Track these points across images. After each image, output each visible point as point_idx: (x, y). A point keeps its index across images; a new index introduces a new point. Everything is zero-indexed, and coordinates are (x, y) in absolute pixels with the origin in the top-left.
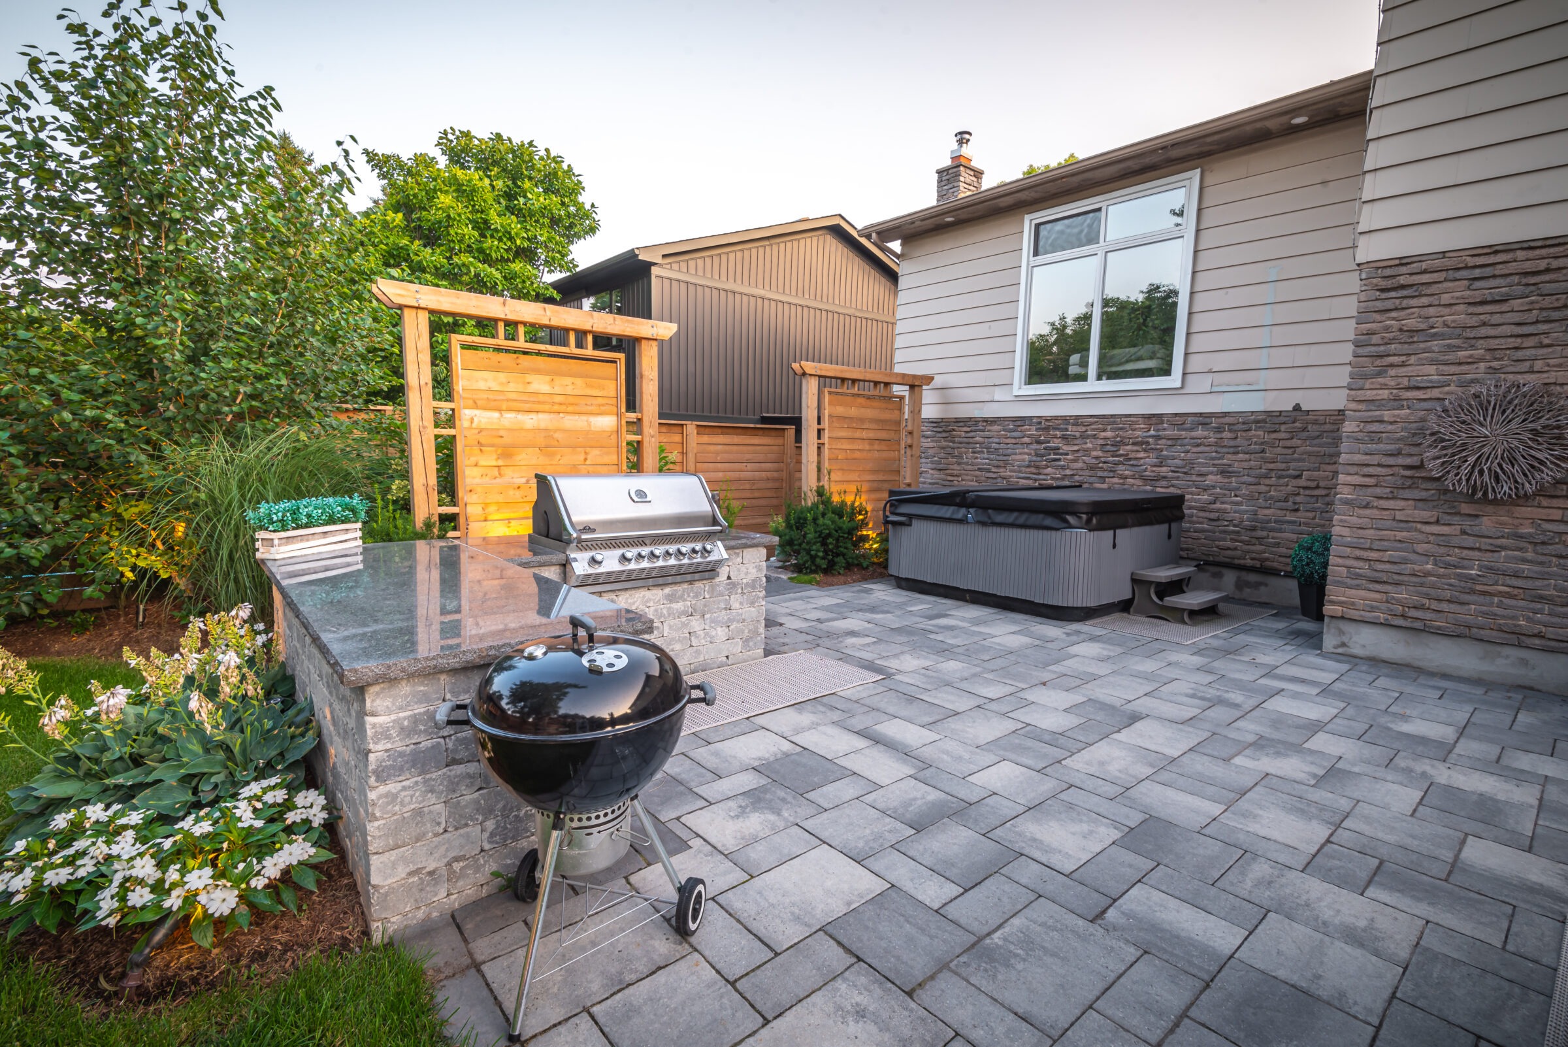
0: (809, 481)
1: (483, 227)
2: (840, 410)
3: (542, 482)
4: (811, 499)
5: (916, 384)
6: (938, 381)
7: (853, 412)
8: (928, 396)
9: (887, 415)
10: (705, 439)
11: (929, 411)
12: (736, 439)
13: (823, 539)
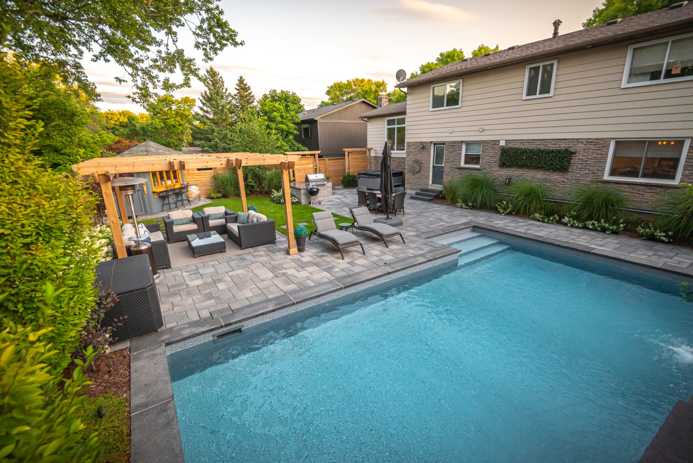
0: (347, 171)
1: (282, 117)
2: (353, 157)
3: (306, 176)
4: (347, 174)
5: (370, 150)
6: (374, 148)
7: (356, 157)
8: (372, 151)
9: (363, 157)
10: (330, 161)
11: (373, 154)
12: (337, 161)
13: (348, 181)
